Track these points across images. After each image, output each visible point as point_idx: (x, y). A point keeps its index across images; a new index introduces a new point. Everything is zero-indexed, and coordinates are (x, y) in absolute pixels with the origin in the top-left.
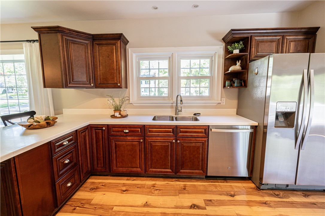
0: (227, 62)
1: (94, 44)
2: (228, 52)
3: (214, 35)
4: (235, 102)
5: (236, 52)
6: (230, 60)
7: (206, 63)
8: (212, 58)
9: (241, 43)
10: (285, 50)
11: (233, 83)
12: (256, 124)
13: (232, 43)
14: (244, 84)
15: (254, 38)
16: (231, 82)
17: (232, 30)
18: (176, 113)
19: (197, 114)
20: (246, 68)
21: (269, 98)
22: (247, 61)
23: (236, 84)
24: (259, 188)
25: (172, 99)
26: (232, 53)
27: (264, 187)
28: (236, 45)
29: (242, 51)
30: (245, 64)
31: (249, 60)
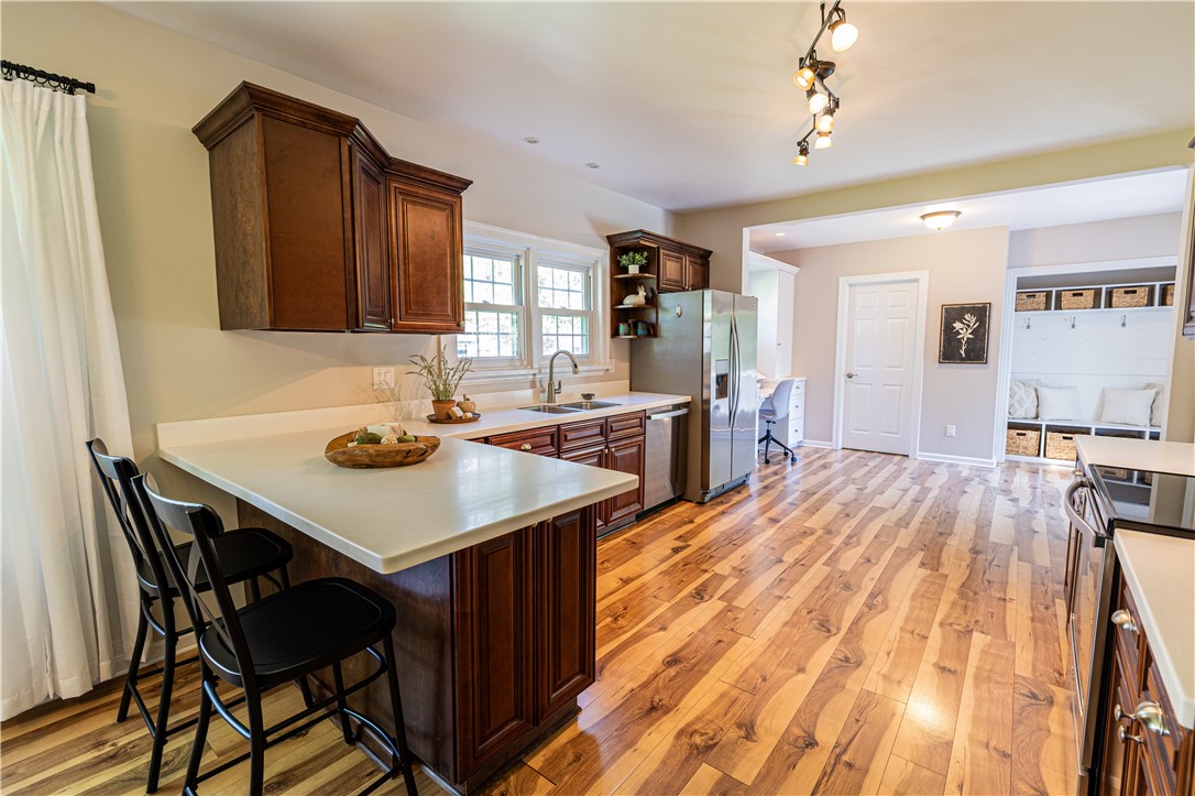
0: (615, 285)
1: (393, 194)
2: (618, 268)
3: (596, 224)
4: (625, 366)
5: (633, 270)
6: (622, 285)
7: (576, 279)
8: (588, 272)
9: (646, 254)
10: (689, 279)
11: (633, 329)
12: (689, 399)
13: (624, 250)
14: (653, 331)
15: (662, 251)
16: (629, 326)
17: (640, 231)
18: (550, 399)
19: (588, 396)
20: (652, 301)
21: (709, 354)
22: (652, 290)
23: (640, 332)
24: (701, 503)
25: (530, 363)
26: (625, 270)
27: (707, 499)
28: (638, 257)
29: (643, 269)
30: (650, 295)
31: (658, 288)
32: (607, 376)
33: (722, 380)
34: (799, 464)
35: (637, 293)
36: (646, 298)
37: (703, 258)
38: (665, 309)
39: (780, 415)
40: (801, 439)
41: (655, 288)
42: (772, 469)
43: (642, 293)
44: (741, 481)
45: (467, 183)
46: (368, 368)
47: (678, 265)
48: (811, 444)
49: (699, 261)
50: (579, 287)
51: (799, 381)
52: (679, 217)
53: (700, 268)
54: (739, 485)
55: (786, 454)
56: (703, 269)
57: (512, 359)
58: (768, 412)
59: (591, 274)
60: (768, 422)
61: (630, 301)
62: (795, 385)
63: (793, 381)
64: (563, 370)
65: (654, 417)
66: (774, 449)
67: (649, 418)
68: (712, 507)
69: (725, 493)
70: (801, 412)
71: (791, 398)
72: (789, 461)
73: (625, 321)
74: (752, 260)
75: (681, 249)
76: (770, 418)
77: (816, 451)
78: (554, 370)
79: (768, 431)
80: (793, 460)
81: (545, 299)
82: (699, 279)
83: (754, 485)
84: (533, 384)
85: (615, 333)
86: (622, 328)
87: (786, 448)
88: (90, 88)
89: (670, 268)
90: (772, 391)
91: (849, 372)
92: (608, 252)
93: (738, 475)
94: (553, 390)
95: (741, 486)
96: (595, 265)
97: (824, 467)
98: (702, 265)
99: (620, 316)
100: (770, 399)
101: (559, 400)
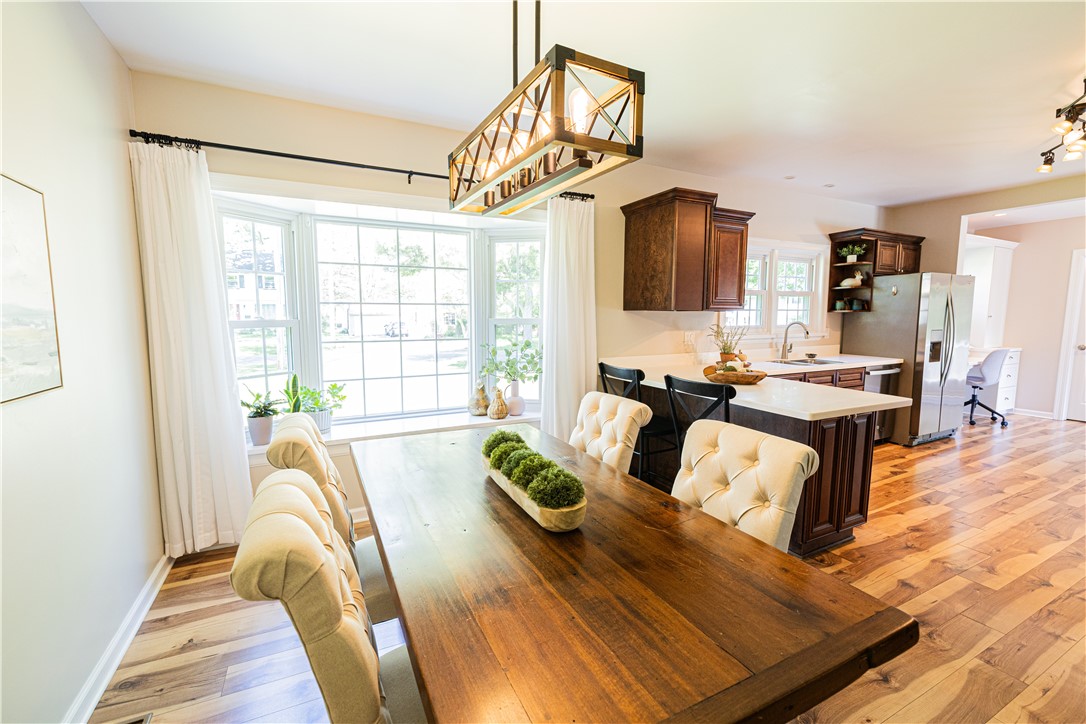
0: (834, 271)
2: (837, 258)
4: (838, 334)
5: (852, 259)
9: (864, 246)
10: (901, 263)
11: (849, 304)
12: (901, 361)
13: (844, 244)
14: (867, 306)
15: (879, 242)
16: (845, 303)
17: (864, 229)
18: (784, 355)
19: (812, 356)
20: (867, 283)
21: (925, 326)
22: (867, 274)
23: (855, 307)
24: (909, 446)
25: (769, 331)
26: (844, 259)
27: (915, 443)
28: (857, 249)
29: (860, 258)
30: (866, 277)
31: (874, 272)
32: (823, 341)
33: (936, 347)
34: (1009, 428)
35: (854, 277)
36: (862, 280)
37: (915, 244)
38: (878, 289)
39: (990, 381)
40: (1012, 406)
41: (871, 272)
42: (977, 429)
43: (859, 277)
44: (946, 434)
45: (752, 215)
46: (682, 332)
47: (893, 253)
48: (1024, 413)
49: (911, 247)
50: (805, 274)
51: (1014, 352)
52: (891, 211)
53: (910, 252)
54: (944, 438)
55: (994, 419)
56: (913, 254)
57: (756, 327)
58: (975, 380)
59: (814, 264)
60: (974, 387)
61: (847, 283)
62: (1009, 355)
63: (1007, 351)
64: (795, 336)
65: (872, 373)
66: (979, 412)
67: (868, 373)
68: (919, 450)
69: (931, 442)
70: (1013, 381)
71: (1004, 367)
72: (998, 425)
73: (841, 299)
74: (967, 241)
75: (895, 239)
76: (977, 384)
77: (1032, 419)
78: (789, 335)
79: (974, 396)
80: (1004, 424)
81: (781, 284)
82: (911, 262)
83: (958, 439)
84: (771, 346)
85: (832, 308)
86: (839, 304)
87: (993, 412)
88: (592, 197)
89: (884, 255)
90: (982, 360)
91: (1080, 344)
92: (830, 246)
93: (945, 428)
94: (787, 349)
95: (946, 439)
96: (818, 258)
97: (1044, 433)
98: (915, 250)
99: (836, 295)
100: (978, 367)
101: (790, 357)
